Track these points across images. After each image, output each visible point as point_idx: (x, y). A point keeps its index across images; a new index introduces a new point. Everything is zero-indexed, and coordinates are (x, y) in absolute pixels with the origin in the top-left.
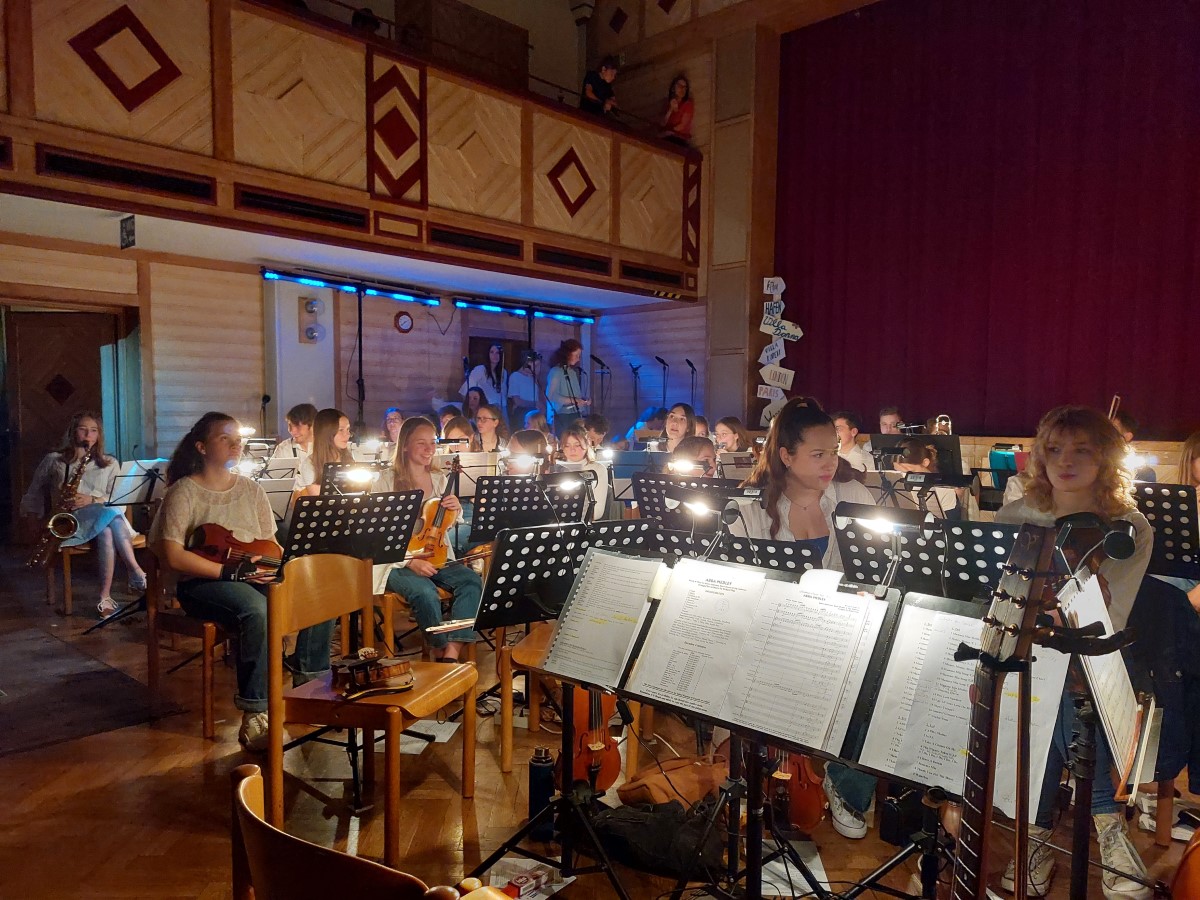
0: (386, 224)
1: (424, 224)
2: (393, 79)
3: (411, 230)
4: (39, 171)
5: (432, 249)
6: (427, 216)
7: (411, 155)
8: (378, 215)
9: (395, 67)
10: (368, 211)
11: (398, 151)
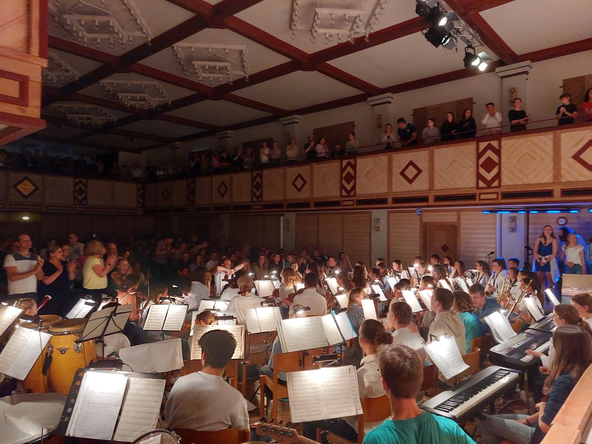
0: (482, 197)
1: (500, 193)
2: (489, 147)
3: (494, 196)
4: (393, 204)
5: (504, 201)
6: (502, 189)
7: (494, 172)
8: (480, 194)
9: (490, 143)
10: (476, 194)
11: (489, 171)
